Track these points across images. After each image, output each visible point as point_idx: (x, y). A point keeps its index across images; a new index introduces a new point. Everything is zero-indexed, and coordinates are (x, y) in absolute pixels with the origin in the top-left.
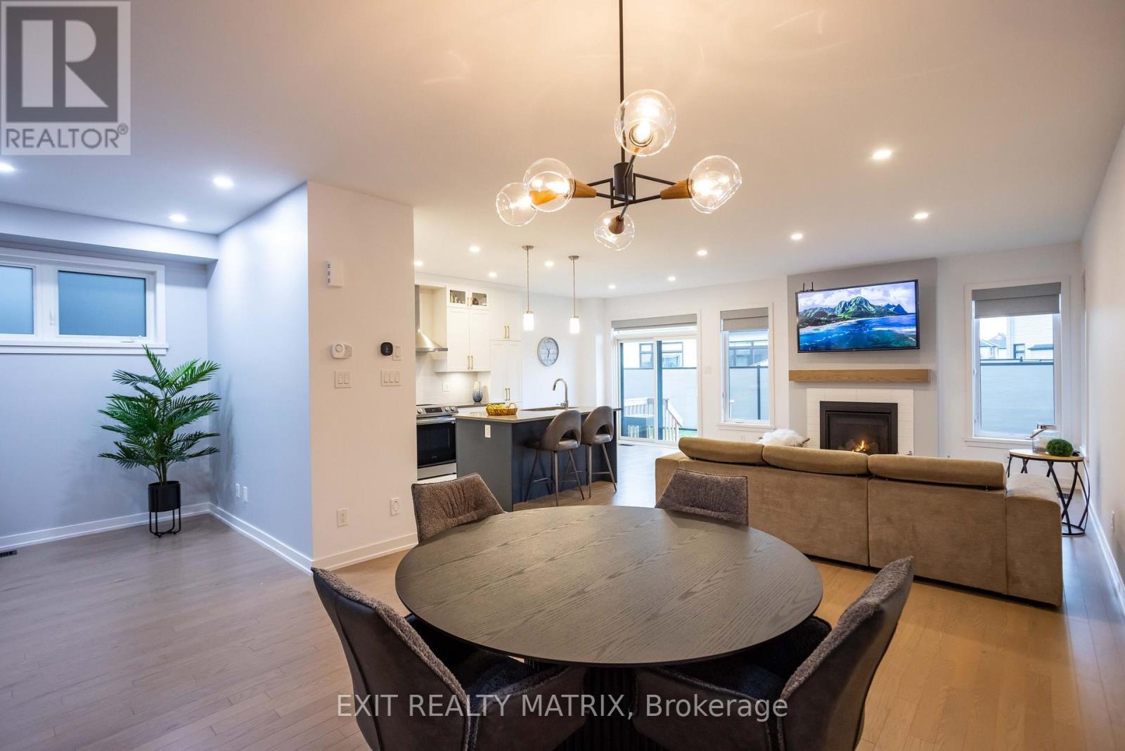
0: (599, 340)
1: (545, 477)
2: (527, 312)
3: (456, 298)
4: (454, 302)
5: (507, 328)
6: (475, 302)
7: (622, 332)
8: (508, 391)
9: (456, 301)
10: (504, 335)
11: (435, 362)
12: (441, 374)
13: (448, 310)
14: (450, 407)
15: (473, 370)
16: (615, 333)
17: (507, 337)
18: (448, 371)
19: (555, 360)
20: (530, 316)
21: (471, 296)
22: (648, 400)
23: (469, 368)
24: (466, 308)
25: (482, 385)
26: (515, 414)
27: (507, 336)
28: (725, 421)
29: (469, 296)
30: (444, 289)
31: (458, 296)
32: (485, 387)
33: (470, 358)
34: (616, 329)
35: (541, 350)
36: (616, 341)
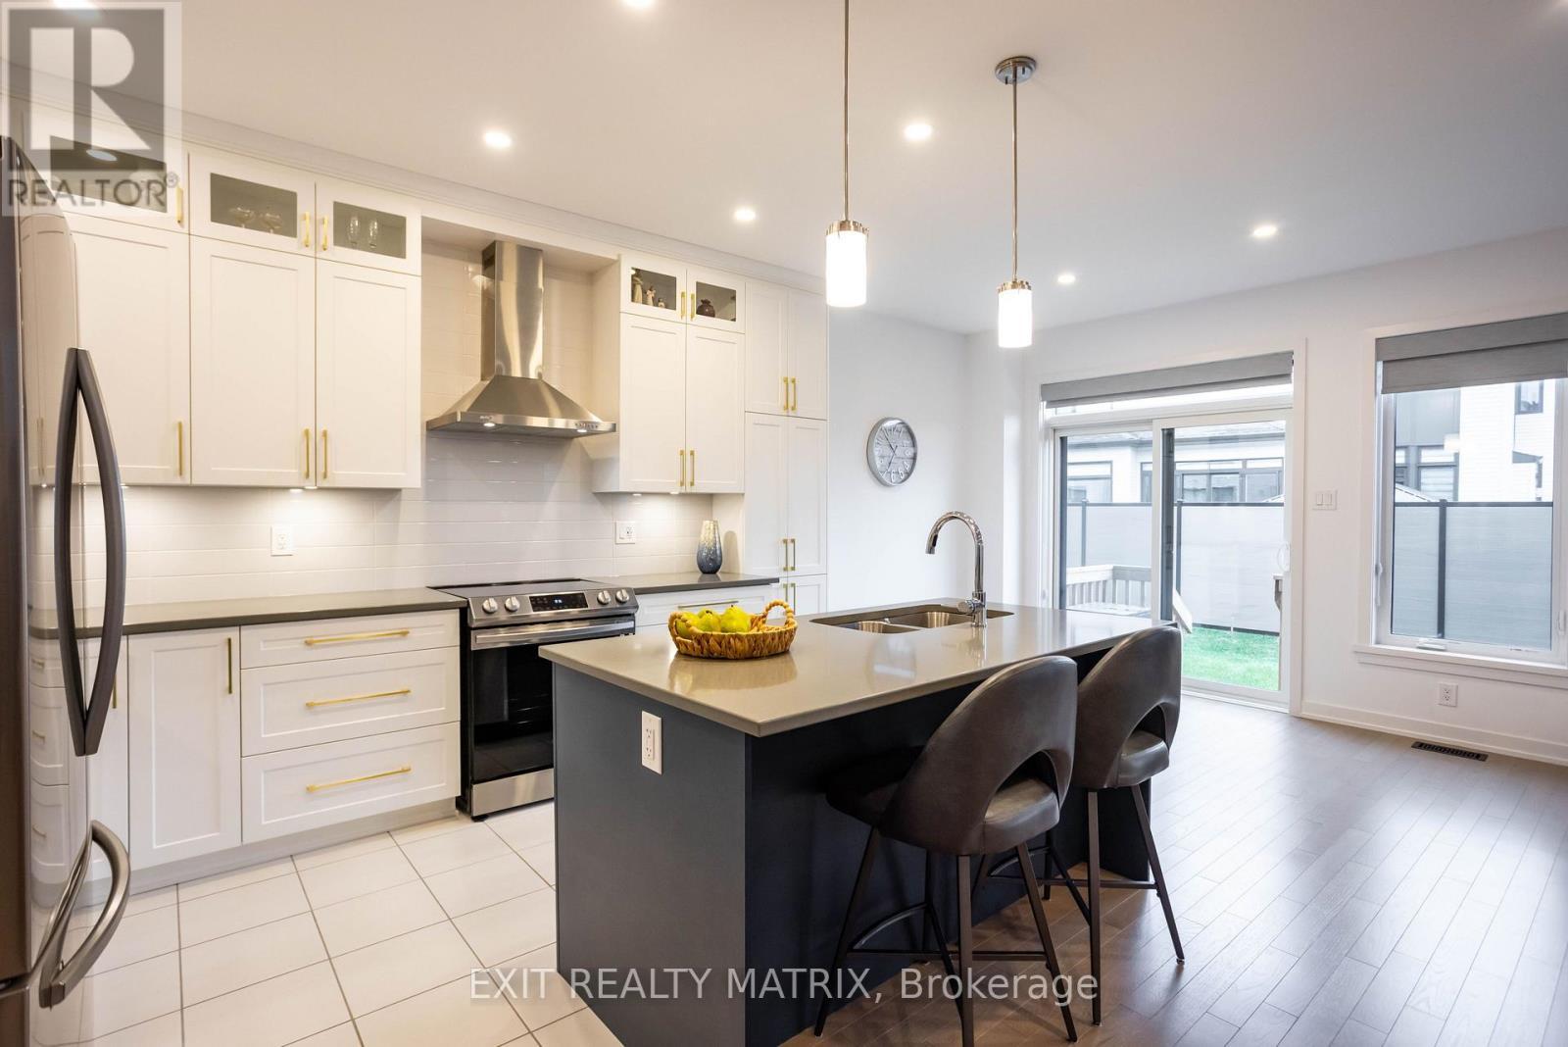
0: (1011, 428)
1: (904, 908)
2: (843, 226)
3: (650, 295)
4: (645, 302)
5: (790, 383)
6: (705, 308)
7: (1065, 411)
8: (790, 546)
9: (650, 300)
10: (781, 401)
11: (593, 467)
12: (612, 498)
13: (626, 322)
14: (613, 591)
15: (694, 490)
16: (1047, 414)
17: (790, 408)
18: (621, 490)
19: (908, 474)
20: (854, 240)
21: (693, 290)
22: (1115, 569)
23: (682, 484)
24: (680, 323)
25: (723, 531)
26: (786, 652)
27: (791, 404)
28: (1377, 643)
29: (686, 290)
30: (611, 265)
31: (656, 288)
32: (730, 536)
33: (688, 456)
34: (1053, 403)
35: (877, 451)
36: (1051, 432)
